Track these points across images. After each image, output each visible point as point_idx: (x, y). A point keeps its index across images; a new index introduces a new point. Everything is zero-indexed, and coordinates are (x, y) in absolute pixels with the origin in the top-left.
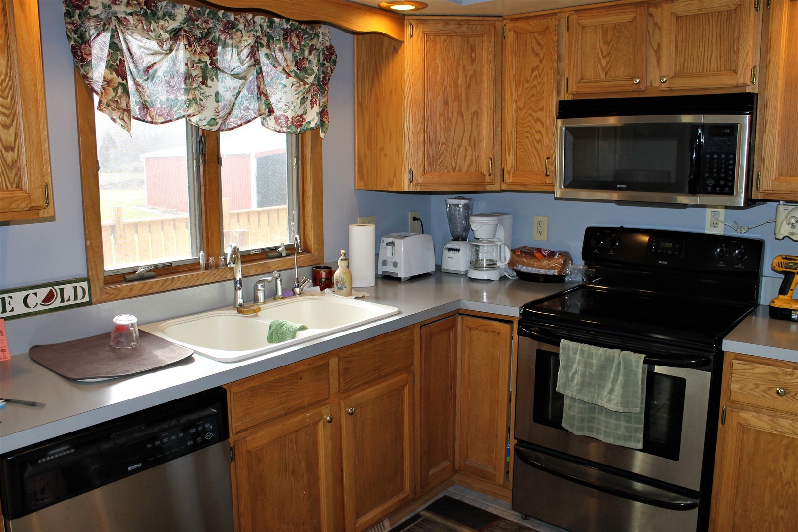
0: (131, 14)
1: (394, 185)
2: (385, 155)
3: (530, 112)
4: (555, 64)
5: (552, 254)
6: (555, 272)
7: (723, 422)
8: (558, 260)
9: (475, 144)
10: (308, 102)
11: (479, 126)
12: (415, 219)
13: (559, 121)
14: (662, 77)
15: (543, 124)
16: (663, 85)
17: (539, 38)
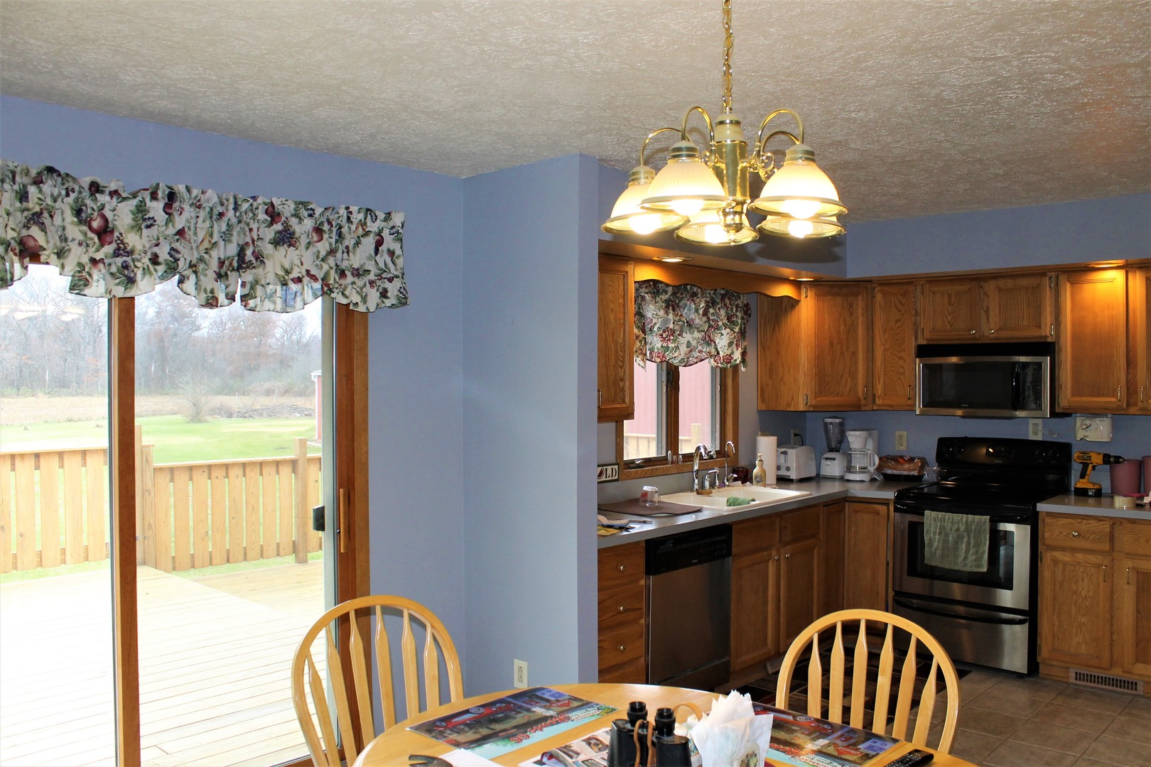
0: (647, 293)
1: (792, 406)
2: (784, 384)
3: (895, 352)
4: (914, 318)
5: (912, 460)
6: (915, 473)
7: (1041, 562)
8: (918, 462)
9: (853, 376)
10: (734, 346)
11: (856, 362)
12: (795, 435)
13: (917, 359)
14: (991, 330)
15: (905, 361)
16: (992, 335)
17: (901, 298)
